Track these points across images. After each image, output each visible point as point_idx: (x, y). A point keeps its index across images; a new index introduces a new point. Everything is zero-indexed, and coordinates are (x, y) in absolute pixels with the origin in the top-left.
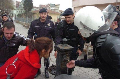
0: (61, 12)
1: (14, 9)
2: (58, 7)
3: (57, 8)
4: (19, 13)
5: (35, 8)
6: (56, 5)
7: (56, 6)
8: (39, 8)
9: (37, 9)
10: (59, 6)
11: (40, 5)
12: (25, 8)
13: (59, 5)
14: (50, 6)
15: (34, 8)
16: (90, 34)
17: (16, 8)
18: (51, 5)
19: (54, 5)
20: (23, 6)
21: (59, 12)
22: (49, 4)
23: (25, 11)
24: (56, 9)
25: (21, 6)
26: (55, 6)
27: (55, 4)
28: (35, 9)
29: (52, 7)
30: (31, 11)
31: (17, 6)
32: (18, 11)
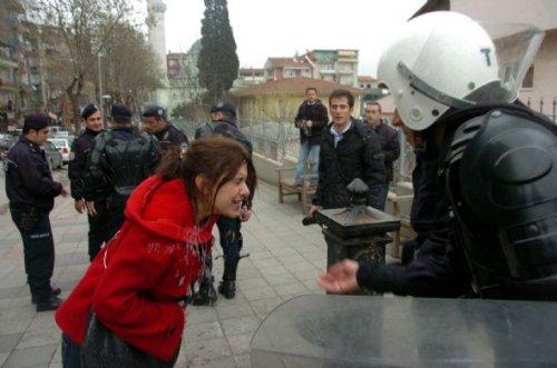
0: (369, 86)
1: (161, 87)
2: (353, 64)
3: (347, 69)
4: (180, 101)
5: (248, 73)
6: (341, 53)
7: (340, 60)
8: (266, 73)
9: (258, 80)
10: (355, 57)
11: (270, 59)
12: (205, 80)
13: (356, 52)
14: (314, 60)
15: (246, 75)
16: (435, 113)
17: (166, 82)
18: (318, 56)
19: (334, 56)
20: (195, 71)
21: (356, 85)
22: (309, 54)
23: (205, 90)
24: (341, 75)
25: (188, 71)
26: (335, 60)
27: (335, 52)
28: (248, 79)
29: (322, 63)
30: (231, 90)
31: (172, 72)
32: (177, 92)
